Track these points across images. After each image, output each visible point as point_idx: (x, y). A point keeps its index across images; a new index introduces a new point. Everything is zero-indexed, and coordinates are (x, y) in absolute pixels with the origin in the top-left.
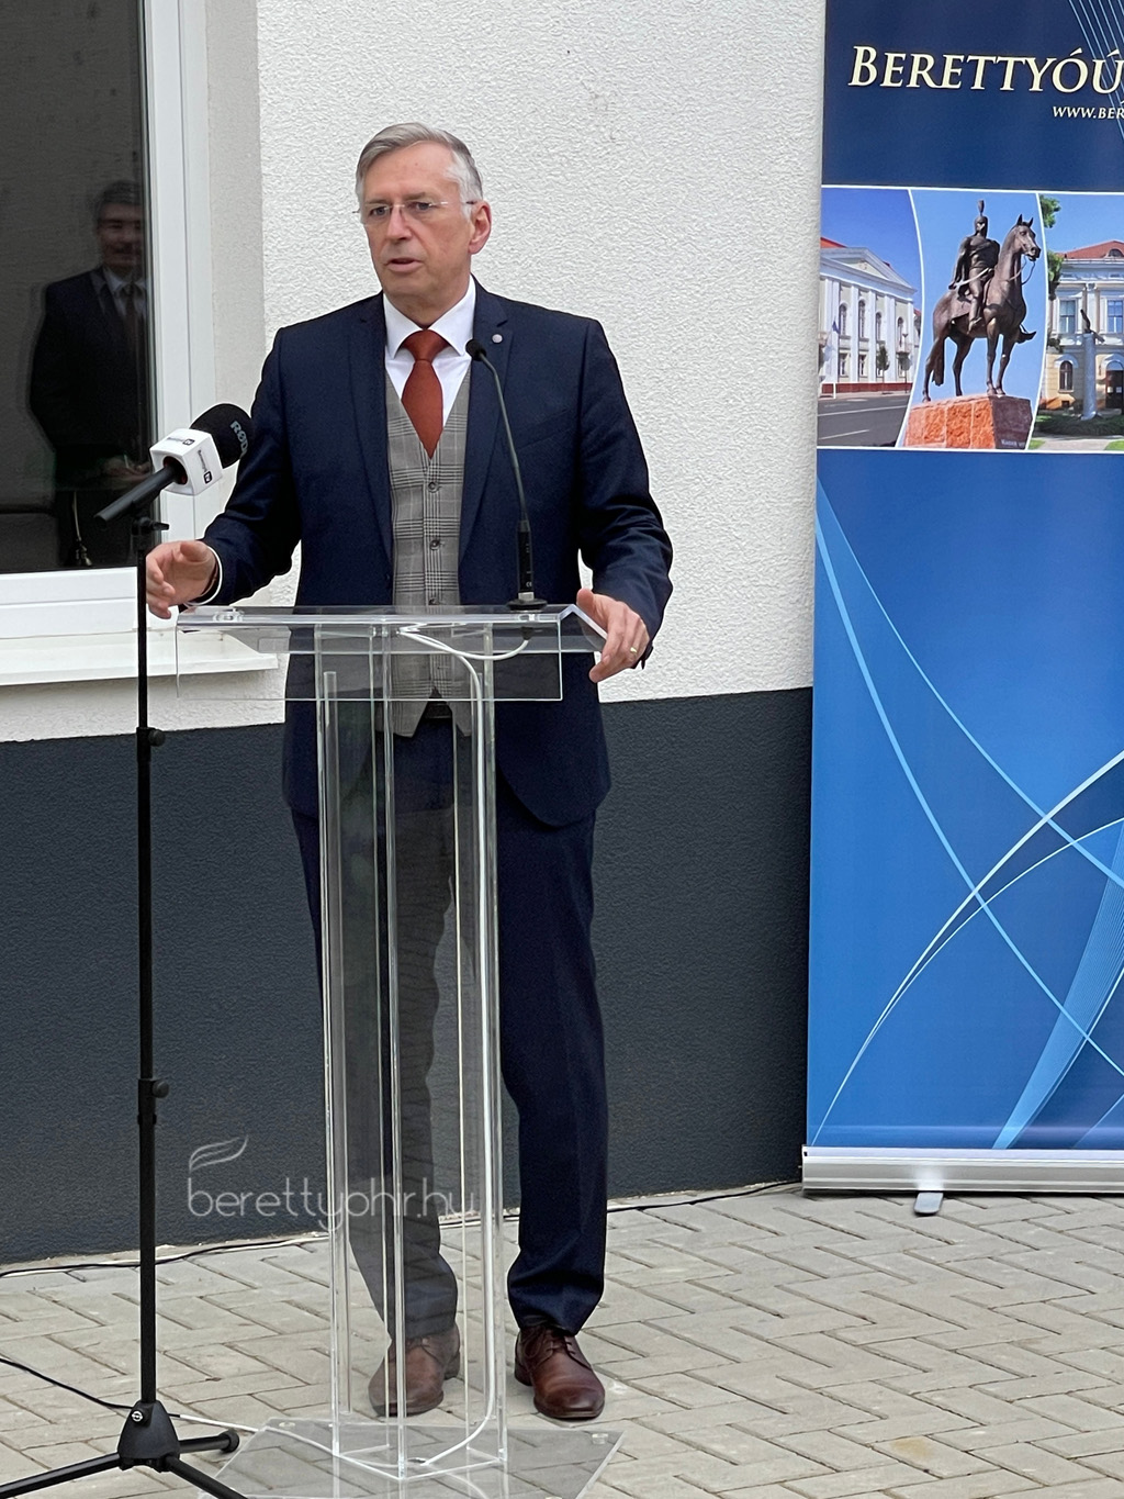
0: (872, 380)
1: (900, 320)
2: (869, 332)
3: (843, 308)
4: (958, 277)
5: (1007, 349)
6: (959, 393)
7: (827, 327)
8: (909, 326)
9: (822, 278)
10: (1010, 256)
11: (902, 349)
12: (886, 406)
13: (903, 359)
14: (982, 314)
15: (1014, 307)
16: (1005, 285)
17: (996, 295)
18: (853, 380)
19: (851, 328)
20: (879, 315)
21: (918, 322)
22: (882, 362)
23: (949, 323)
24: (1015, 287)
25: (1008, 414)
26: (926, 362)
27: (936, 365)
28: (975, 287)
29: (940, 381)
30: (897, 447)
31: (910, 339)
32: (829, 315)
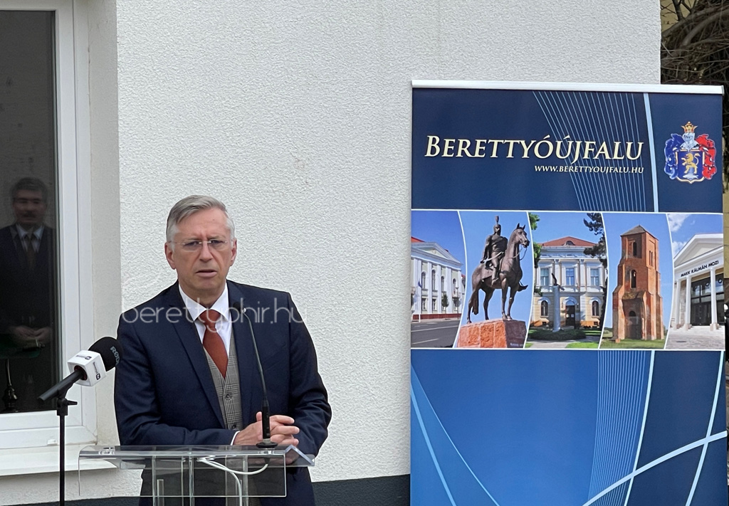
0: (439, 313)
1: (454, 280)
2: (437, 287)
3: (423, 274)
4: (485, 257)
5: (512, 295)
6: (487, 318)
7: (415, 284)
8: (459, 284)
9: (412, 259)
10: (513, 245)
11: (456, 296)
12: (447, 326)
13: (456, 301)
14: (499, 276)
15: (516, 272)
16: (511, 261)
17: (506, 266)
18: (429, 312)
19: (428, 285)
20: (442, 278)
21: (464, 281)
22: (445, 303)
23: (481, 281)
24: (516, 261)
25: (513, 330)
26: (469, 302)
27: (474, 305)
28: (495, 262)
29: (476, 312)
30: (453, 348)
31: (460, 290)
32: (416, 278)
